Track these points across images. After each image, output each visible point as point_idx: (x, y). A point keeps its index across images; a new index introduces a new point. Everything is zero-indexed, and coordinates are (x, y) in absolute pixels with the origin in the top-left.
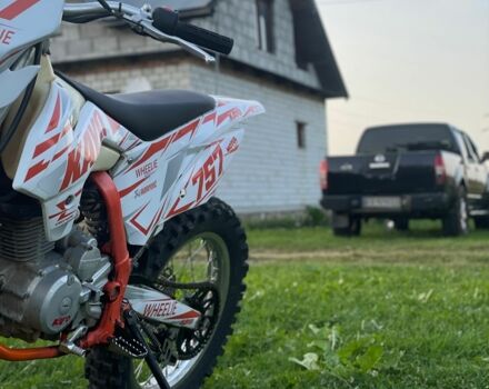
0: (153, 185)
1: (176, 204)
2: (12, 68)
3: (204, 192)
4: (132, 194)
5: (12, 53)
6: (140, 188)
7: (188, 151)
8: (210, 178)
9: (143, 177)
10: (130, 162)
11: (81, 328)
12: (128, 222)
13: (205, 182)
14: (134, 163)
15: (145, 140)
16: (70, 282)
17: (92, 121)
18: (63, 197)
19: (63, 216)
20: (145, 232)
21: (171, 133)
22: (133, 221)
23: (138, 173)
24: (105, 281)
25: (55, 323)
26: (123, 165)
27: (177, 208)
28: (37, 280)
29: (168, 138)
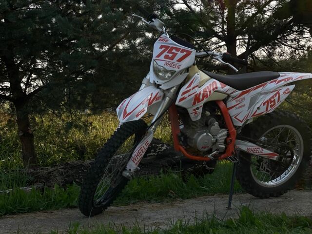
0: (244, 106)
1: (255, 112)
2: (181, 74)
3: (269, 108)
4: (234, 108)
5: (180, 71)
6: (237, 106)
7: (260, 94)
8: (273, 103)
9: (239, 102)
10: (233, 98)
11: (216, 152)
12: (233, 118)
13: (269, 105)
14: (235, 98)
15: (239, 90)
16: (207, 135)
17: (210, 85)
18: (195, 107)
19: (196, 113)
20: (241, 122)
21: (252, 88)
22: (235, 117)
23: (237, 102)
24: (226, 137)
25: (203, 148)
26: (230, 99)
27: (256, 114)
28: (197, 134)
29: (250, 90)
